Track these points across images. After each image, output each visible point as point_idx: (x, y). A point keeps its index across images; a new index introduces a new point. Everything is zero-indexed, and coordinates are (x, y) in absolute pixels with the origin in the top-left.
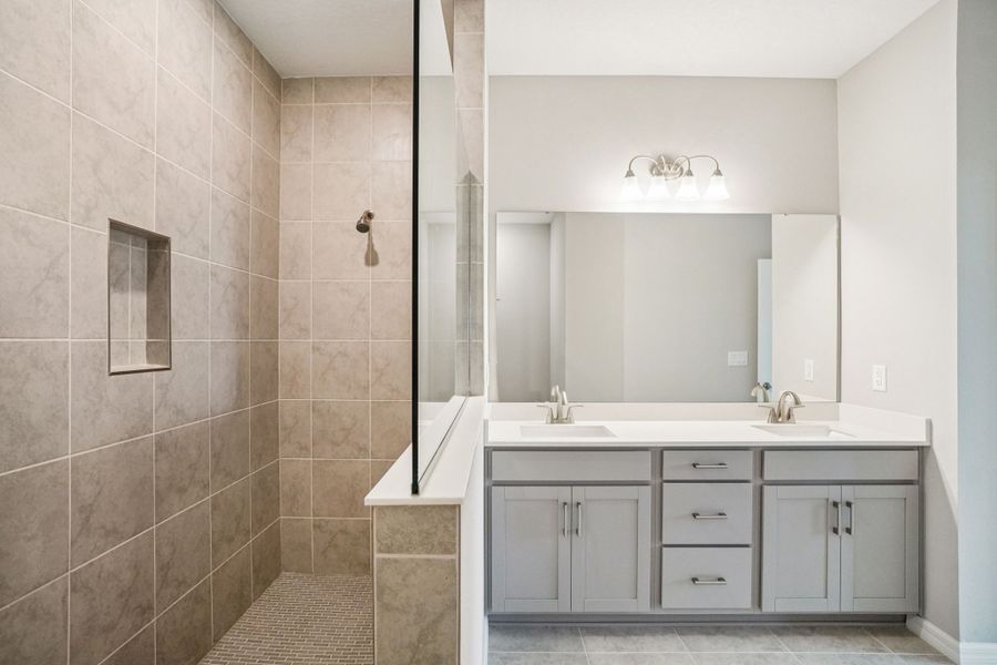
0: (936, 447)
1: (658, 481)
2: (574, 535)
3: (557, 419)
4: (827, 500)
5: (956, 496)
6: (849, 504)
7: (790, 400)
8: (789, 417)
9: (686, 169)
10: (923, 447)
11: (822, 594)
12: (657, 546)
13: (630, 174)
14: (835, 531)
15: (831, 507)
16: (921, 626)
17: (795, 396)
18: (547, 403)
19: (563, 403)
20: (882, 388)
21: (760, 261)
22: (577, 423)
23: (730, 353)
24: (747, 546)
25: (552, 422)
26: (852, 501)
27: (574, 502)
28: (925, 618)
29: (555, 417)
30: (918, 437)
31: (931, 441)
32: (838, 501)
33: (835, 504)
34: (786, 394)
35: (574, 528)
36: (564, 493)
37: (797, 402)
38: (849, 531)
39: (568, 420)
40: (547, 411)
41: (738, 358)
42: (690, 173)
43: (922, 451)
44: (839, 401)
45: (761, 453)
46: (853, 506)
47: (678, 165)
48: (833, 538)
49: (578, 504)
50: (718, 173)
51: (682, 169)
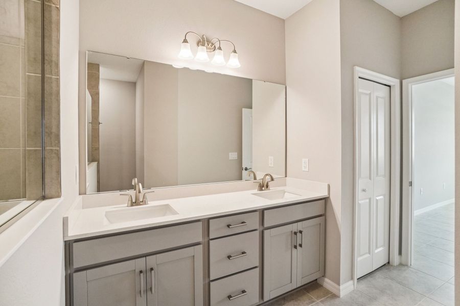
0: (331, 197)
1: (206, 240)
2: (149, 293)
3: (135, 203)
4: (292, 231)
5: (340, 220)
6: (301, 232)
7: (268, 178)
8: (267, 187)
9: (217, 46)
10: (326, 198)
11: (290, 282)
12: (207, 281)
13: (185, 41)
14: (295, 247)
15: (293, 235)
16: (324, 281)
17: (271, 176)
18: (128, 192)
19: (140, 192)
20: (307, 170)
21: (243, 109)
22: (151, 204)
23: (230, 153)
24: (256, 267)
25: (132, 205)
26: (301, 230)
27: (149, 268)
28: (325, 277)
29: (134, 201)
30: (324, 194)
31: (329, 194)
32: (296, 231)
33: (295, 233)
34: (267, 175)
35: (149, 287)
36: (140, 264)
37: (272, 179)
38: (301, 246)
39: (144, 202)
40: (127, 198)
41: (233, 156)
42: (220, 48)
43: (326, 200)
44: (286, 176)
45: (262, 212)
46: (303, 233)
47: (213, 44)
48: (294, 250)
49: (152, 269)
50: (235, 52)
51: (215, 47)
